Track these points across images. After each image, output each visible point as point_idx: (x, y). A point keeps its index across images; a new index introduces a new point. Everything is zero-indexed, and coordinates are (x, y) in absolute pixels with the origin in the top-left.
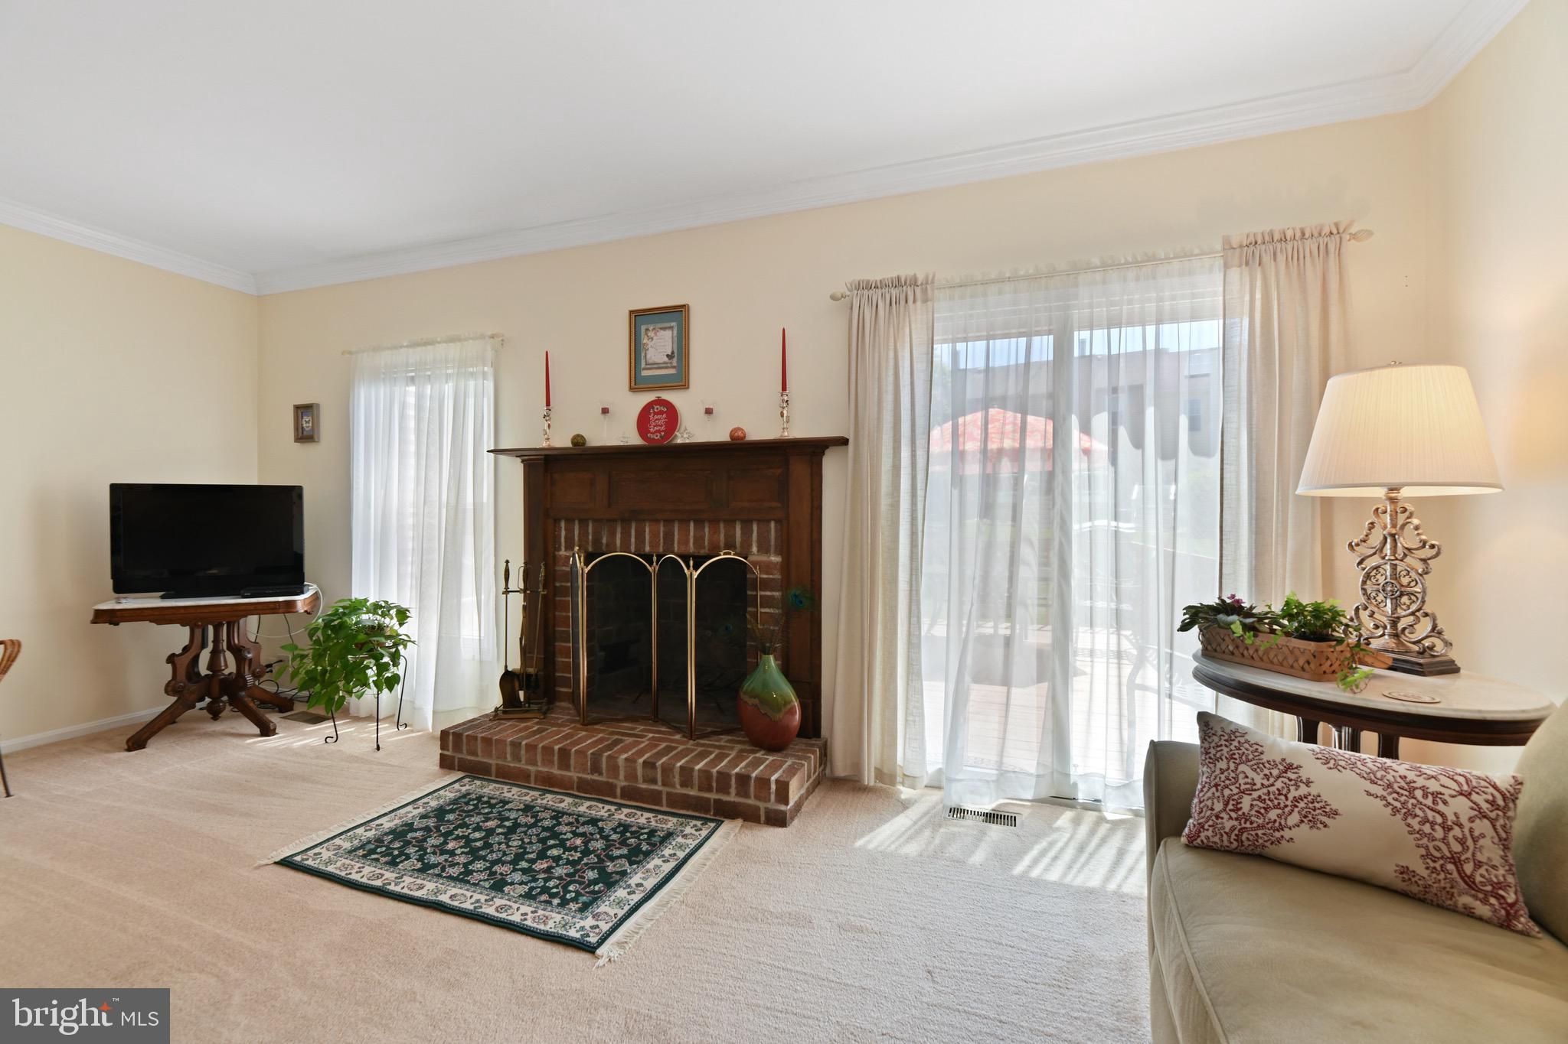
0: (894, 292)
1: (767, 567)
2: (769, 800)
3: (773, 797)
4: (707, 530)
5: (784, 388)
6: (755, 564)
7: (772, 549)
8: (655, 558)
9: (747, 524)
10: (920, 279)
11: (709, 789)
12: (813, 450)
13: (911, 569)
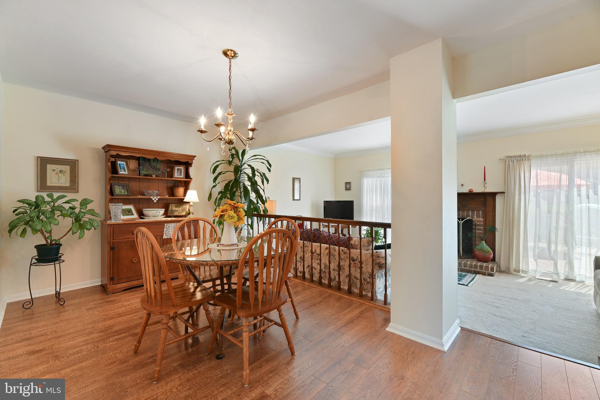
0: (519, 158)
1: (479, 221)
2: (489, 271)
3: (490, 270)
4: (461, 212)
5: (485, 180)
6: (476, 220)
7: (481, 217)
9: (473, 211)
10: (527, 155)
11: (472, 268)
12: (493, 195)
13: (525, 223)
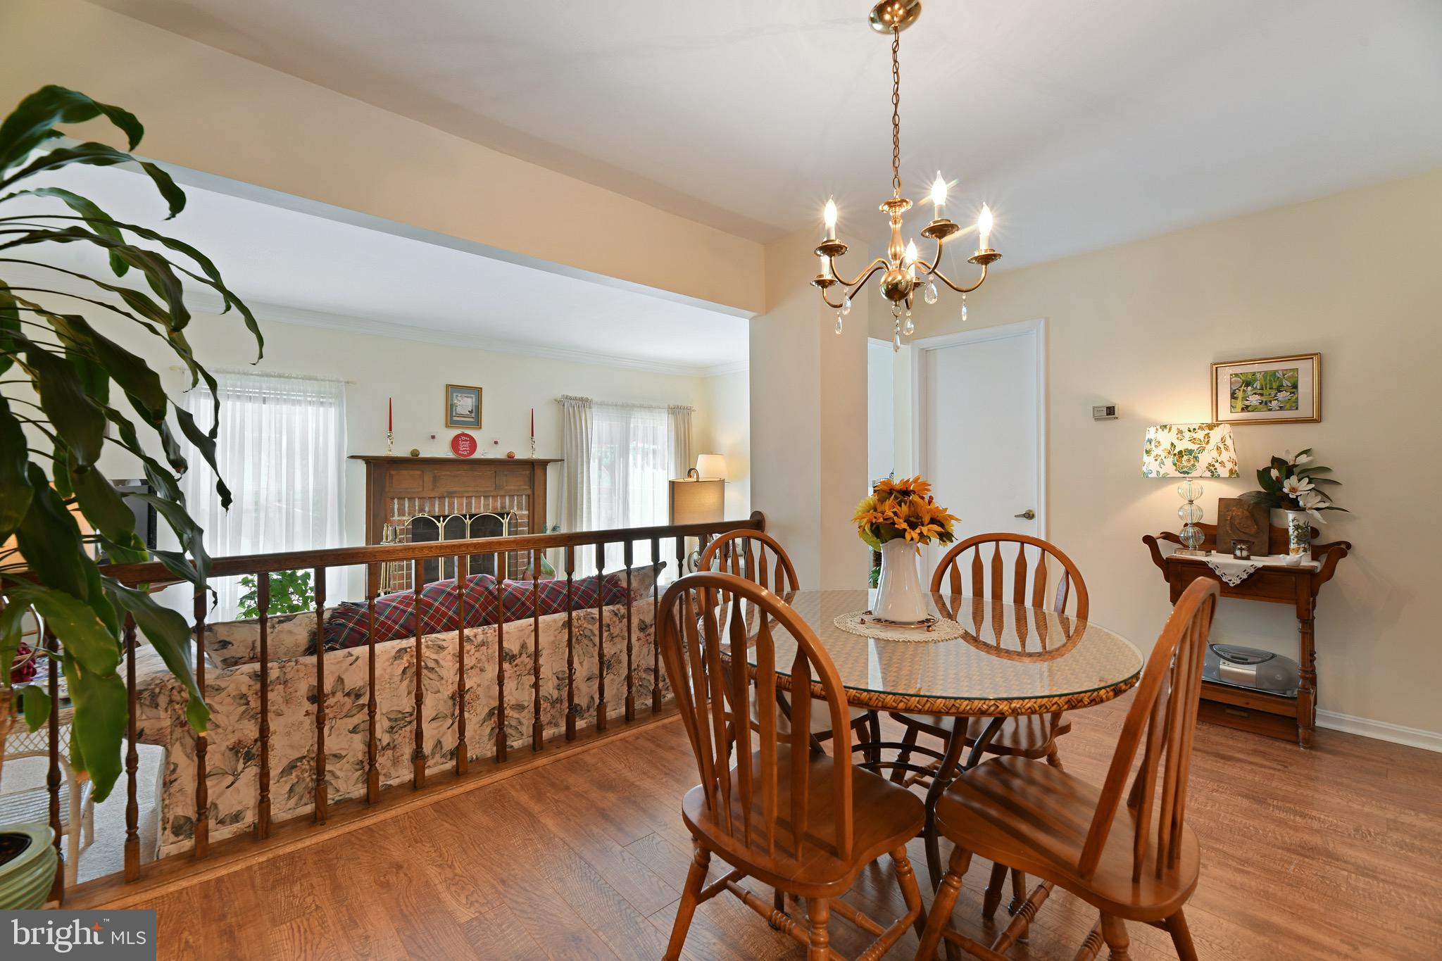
1: (522, 517)
4: (491, 501)
5: (532, 435)
7: (524, 508)
8: (441, 519)
9: (512, 497)
10: (588, 399)
12: (544, 464)
